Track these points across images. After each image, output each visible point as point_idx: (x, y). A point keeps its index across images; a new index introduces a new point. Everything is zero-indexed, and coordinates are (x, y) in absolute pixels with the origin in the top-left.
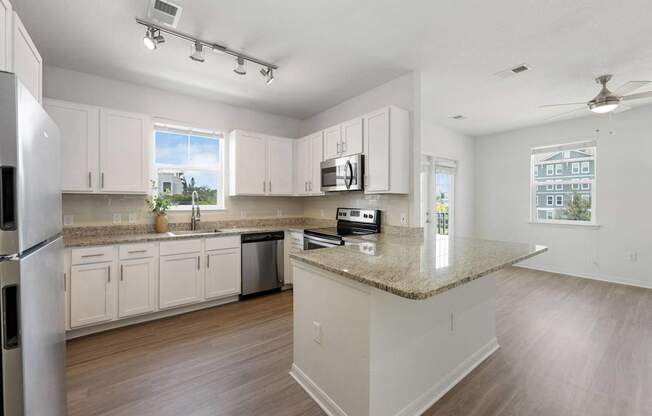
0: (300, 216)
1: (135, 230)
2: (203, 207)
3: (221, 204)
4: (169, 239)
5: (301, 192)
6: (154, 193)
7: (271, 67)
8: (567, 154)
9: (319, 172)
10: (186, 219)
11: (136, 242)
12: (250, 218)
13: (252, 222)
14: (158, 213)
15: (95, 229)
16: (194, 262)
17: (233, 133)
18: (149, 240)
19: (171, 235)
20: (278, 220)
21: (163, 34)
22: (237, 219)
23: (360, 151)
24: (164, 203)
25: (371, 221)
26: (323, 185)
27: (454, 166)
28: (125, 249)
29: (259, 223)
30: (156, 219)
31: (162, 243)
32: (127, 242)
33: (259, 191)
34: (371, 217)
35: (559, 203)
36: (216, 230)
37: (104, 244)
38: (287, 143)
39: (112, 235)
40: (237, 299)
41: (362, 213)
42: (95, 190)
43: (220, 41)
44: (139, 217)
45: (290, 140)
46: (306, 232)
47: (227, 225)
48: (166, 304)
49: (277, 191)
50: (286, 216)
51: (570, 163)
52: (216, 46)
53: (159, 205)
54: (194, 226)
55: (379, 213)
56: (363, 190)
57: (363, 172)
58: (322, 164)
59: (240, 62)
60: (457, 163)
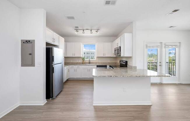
5: (112, 56)
7: (98, 30)
9: (114, 51)
13: (102, 63)
14: (83, 60)
16: (87, 70)
20: (108, 62)
21: (78, 30)
25: (124, 64)
26: (115, 54)
30: (83, 62)
33: (102, 56)
34: (124, 63)
42: (74, 56)
43: (87, 28)
44: (80, 61)
47: (96, 63)
49: (106, 56)
52: (87, 29)
54: (89, 63)
55: (126, 62)
56: (120, 55)
57: (120, 51)
58: (115, 49)
59: (91, 31)
60: (180, 43)
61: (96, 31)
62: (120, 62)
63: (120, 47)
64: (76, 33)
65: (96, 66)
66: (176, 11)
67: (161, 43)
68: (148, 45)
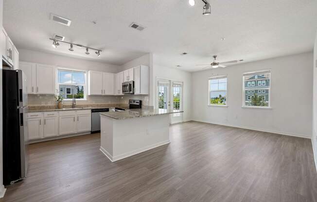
0: (119, 103)
1: (50, 107)
2: (76, 99)
3: (85, 98)
4: (63, 110)
5: (117, 94)
6: (58, 94)
7: (99, 51)
8: (256, 77)
9: (122, 87)
10: (71, 104)
11: (50, 111)
12: (97, 104)
13: (98, 105)
14: (59, 101)
15: (34, 107)
16: (73, 119)
17: (89, 72)
18: (55, 111)
19: (64, 109)
20: (109, 104)
21: (59, 42)
22: (92, 104)
23: (133, 80)
24: (61, 97)
25: (138, 104)
26: (123, 91)
27: (181, 84)
28: (46, 113)
29: (101, 105)
30: (58, 104)
31: (60, 112)
32: (47, 111)
33: (100, 93)
34: (138, 103)
35: (249, 99)
36: (82, 108)
37: (38, 112)
38: (112, 75)
39: (42, 109)
40: (90, 133)
41: (136, 101)
42: (35, 93)
43: (80, 44)
44: (52, 103)
45: (113, 74)
46: (116, 108)
47: (88, 106)
48: (61, 133)
49: (107, 93)
50: (113, 103)
51: (258, 81)
52: (78, 45)
53: (59, 98)
54: (73, 106)
55: (141, 102)
56: (134, 93)
57: (134, 87)
58: (123, 83)
59: (87, 50)
60: (183, 82)
61: (96, 53)
62: (130, 102)
63: (134, 82)
64: (54, 46)
65: (90, 111)
66: (185, 54)
67: (170, 81)
68: (160, 82)
